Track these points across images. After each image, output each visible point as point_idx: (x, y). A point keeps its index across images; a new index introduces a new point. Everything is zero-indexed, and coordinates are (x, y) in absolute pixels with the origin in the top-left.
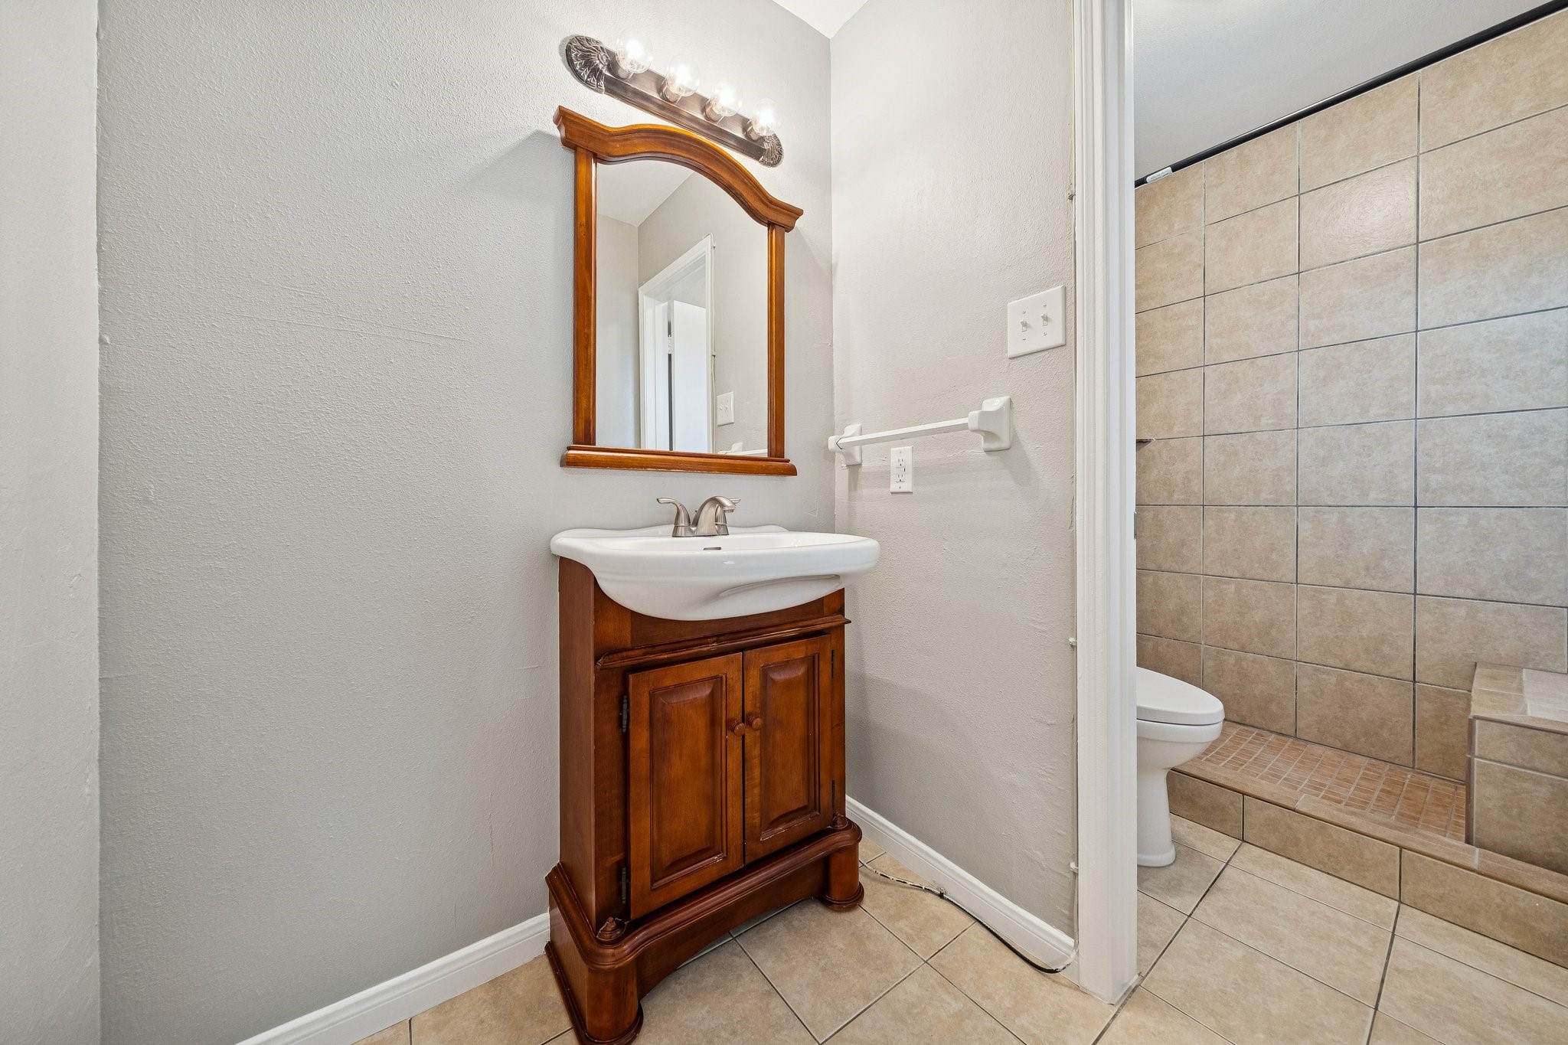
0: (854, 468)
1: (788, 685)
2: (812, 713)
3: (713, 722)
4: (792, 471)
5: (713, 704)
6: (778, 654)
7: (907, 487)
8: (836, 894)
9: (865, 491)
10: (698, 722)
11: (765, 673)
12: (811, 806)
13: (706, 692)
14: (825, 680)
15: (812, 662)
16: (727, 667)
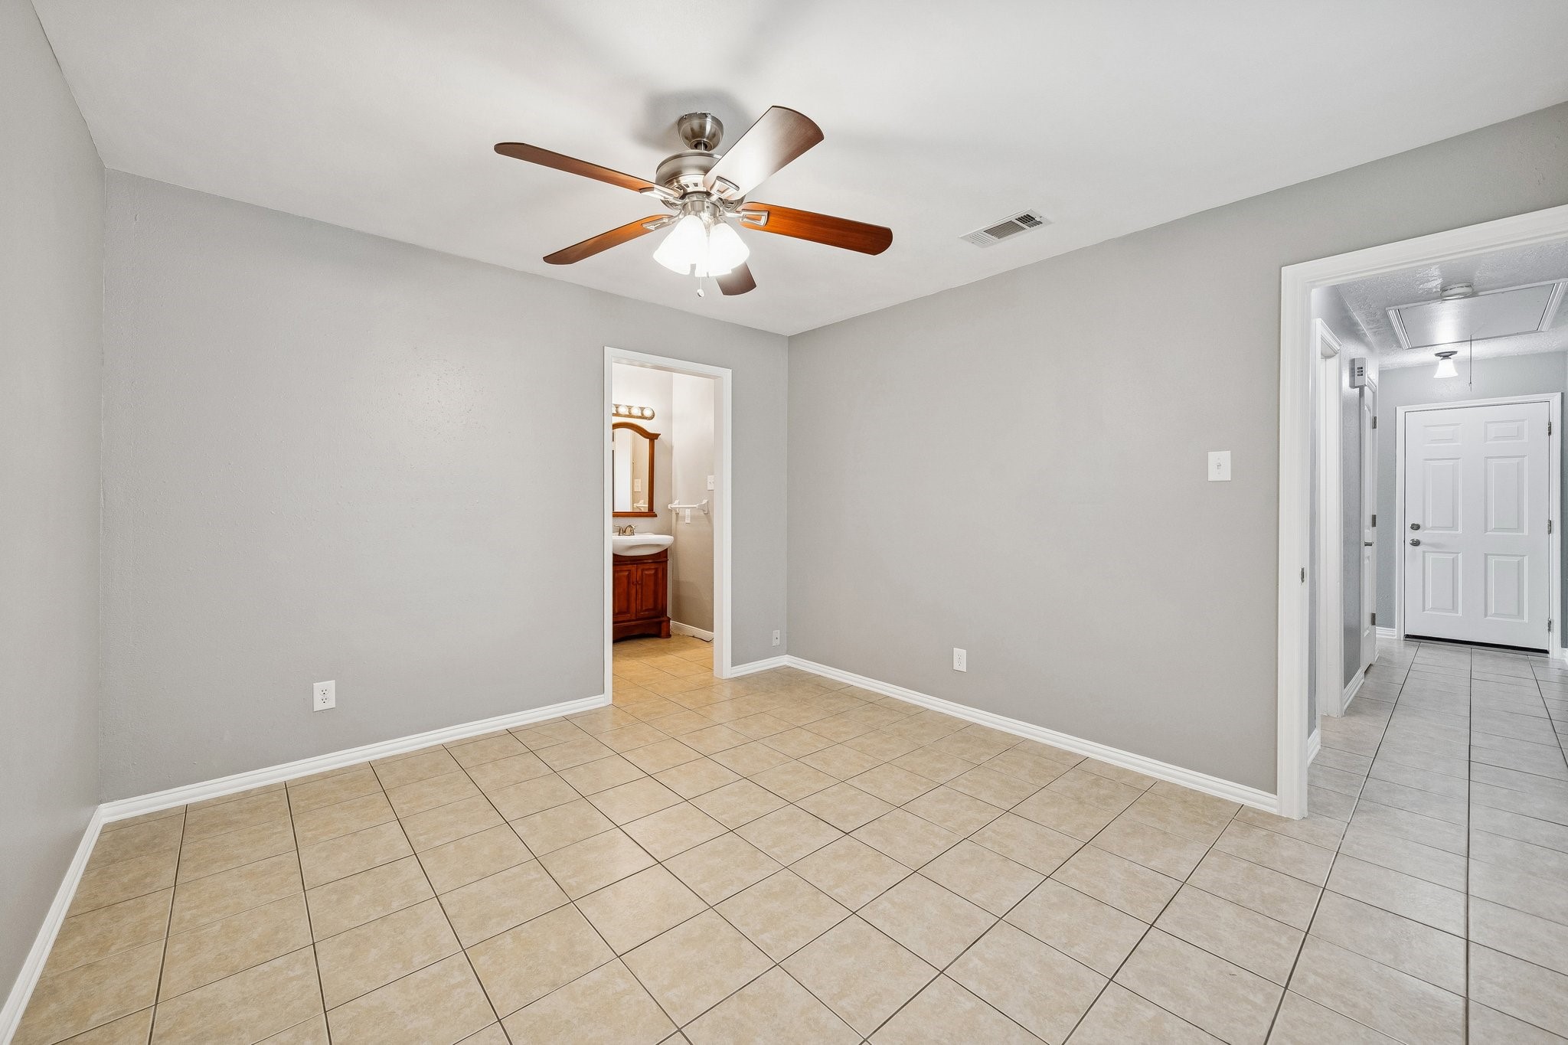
0: (677, 514)
1: (649, 575)
2: (656, 584)
3: (629, 583)
4: (656, 516)
5: (628, 577)
6: (647, 567)
7: (689, 522)
8: (663, 633)
9: (680, 522)
10: (625, 581)
11: (643, 570)
12: (655, 608)
13: (627, 573)
14: (660, 575)
15: (656, 570)
16: (633, 568)
